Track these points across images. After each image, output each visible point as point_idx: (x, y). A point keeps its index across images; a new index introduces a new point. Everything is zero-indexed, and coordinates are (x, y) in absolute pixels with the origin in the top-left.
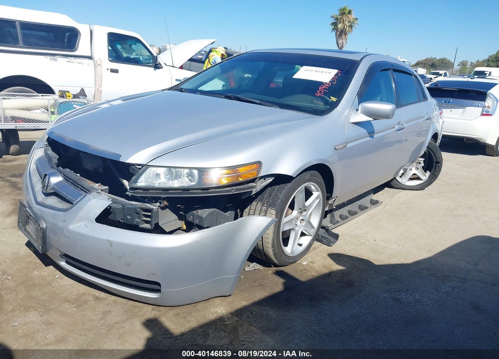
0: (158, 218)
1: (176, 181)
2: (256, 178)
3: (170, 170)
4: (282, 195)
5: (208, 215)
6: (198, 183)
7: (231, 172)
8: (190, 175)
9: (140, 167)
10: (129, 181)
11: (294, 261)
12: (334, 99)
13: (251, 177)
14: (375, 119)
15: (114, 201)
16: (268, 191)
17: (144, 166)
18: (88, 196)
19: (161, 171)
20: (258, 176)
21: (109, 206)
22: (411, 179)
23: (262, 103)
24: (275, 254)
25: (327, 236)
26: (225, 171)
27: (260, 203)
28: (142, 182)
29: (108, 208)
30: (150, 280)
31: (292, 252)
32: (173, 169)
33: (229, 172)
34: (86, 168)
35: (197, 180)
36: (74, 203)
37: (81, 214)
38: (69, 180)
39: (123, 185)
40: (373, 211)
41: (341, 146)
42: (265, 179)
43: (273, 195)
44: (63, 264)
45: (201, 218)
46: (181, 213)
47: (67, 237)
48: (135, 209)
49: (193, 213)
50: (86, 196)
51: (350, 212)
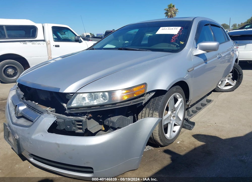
0: (87, 125)
1: (95, 101)
2: (144, 94)
3: (91, 94)
4: (161, 103)
5: (117, 120)
6: (109, 101)
7: (129, 92)
8: (104, 96)
9: (72, 94)
10: (66, 103)
11: (172, 142)
12: (182, 43)
13: (141, 93)
14: (208, 52)
15: (58, 118)
16: (152, 101)
17: (74, 94)
18: (42, 116)
19: (85, 95)
20: (146, 92)
21: (55, 121)
22: (226, 86)
23: (140, 49)
24: (161, 140)
25: (187, 124)
26: (125, 91)
27: (148, 109)
28: (74, 104)
29: (55, 122)
30: (86, 166)
31: (170, 136)
32: (92, 94)
33: (127, 91)
34: (42, 99)
35: (108, 99)
36: (34, 121)
37: (39, 128)
38: (30, 107)
39: (63, 107)
40: (209, 106)
41: (191, 69)
42: (150, 94)
43: (155, 103)
44: (32, 160)
45: (113, 122)
46: (101, 120)
47: (31, 143)
48: (72, 121)
49: (108, 120)
50: (40, 116)
51: (197, 108)
